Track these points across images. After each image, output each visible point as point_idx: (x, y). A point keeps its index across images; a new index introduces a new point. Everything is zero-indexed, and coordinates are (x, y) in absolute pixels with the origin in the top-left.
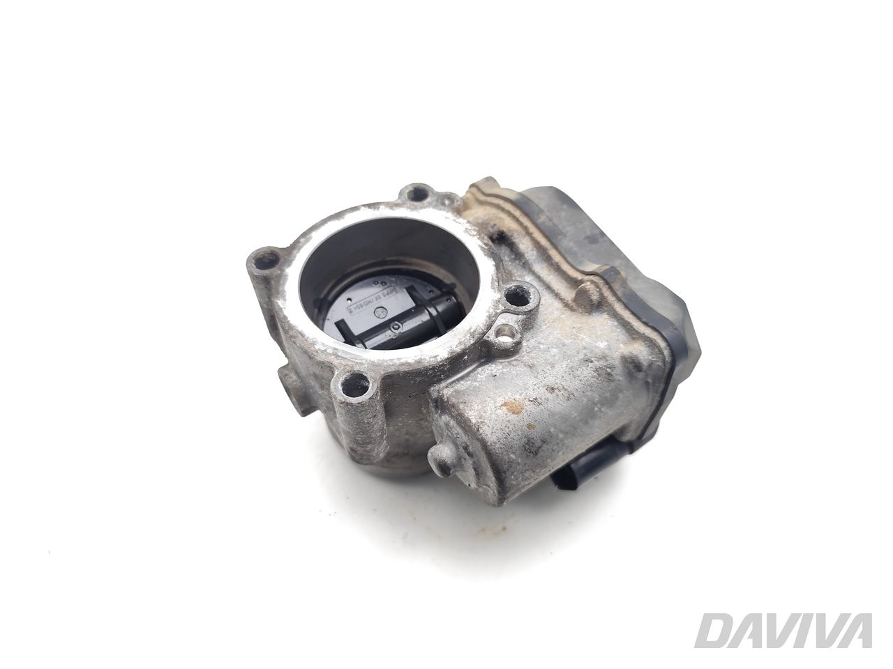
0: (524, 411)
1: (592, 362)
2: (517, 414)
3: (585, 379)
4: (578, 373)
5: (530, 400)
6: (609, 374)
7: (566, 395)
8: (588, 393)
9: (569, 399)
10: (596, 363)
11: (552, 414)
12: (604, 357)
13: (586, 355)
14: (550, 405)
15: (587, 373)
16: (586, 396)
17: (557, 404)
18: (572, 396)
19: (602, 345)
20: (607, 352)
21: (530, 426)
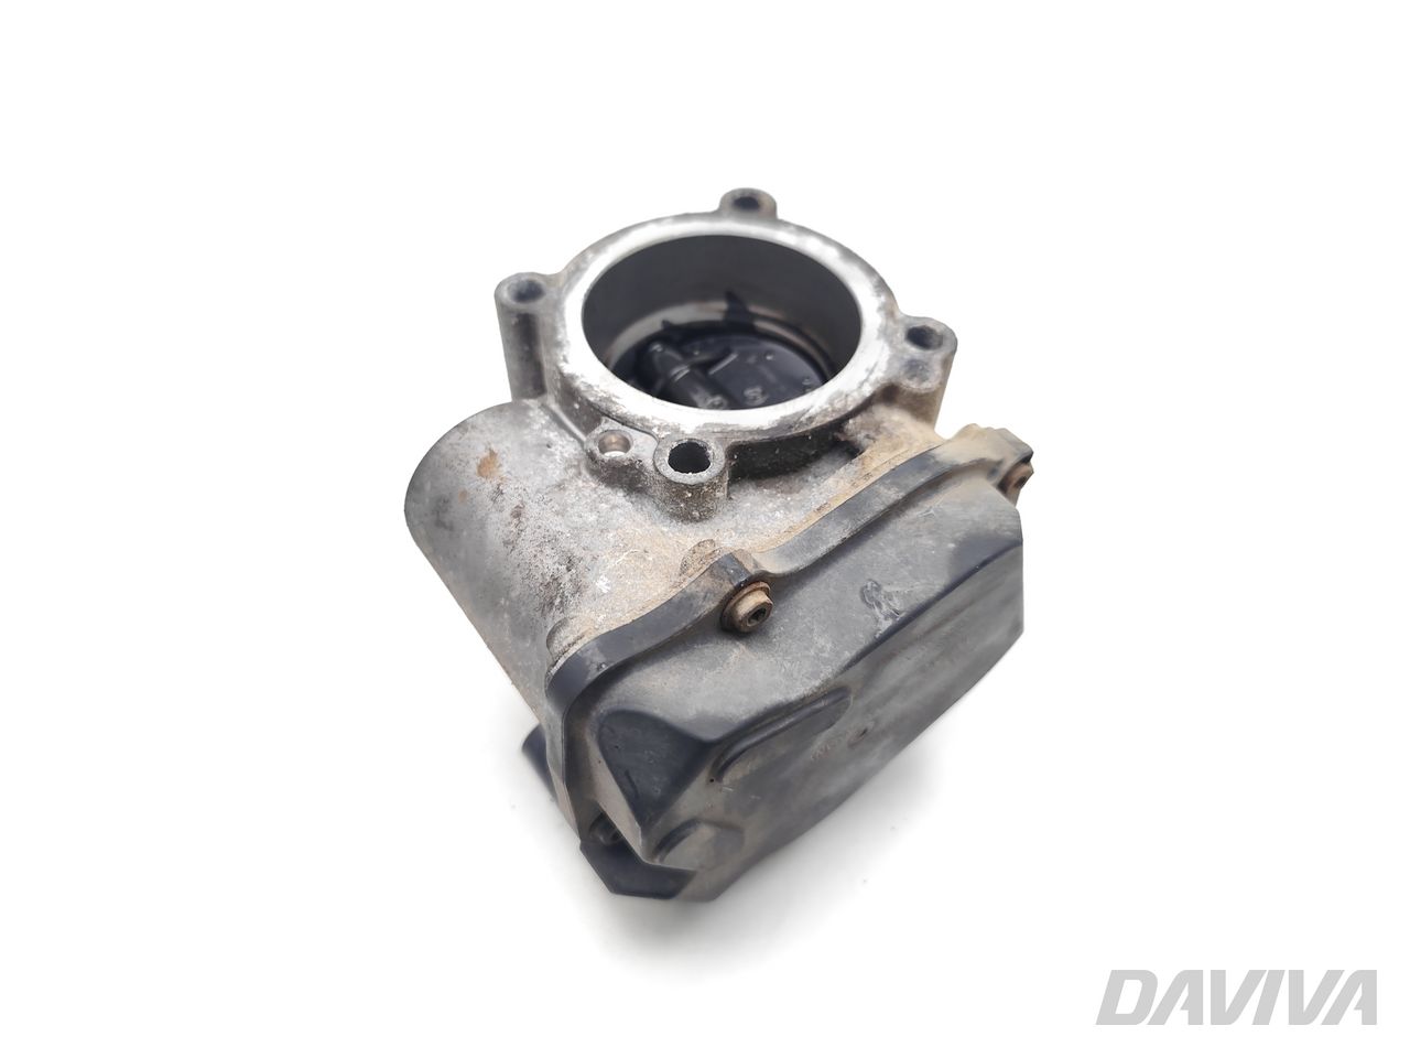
0: (483, 480)
1: (569, 569)
2: (479, 472)
3: (538, 563)
4: (548, 550)
5: (499, 485)
6: (552, 603)
7: (511, 538)
8: (518, 576)
9: (506, 543)
10: (567, 577)
11: (482, 525)
12: (578, 589)
13: (581, 559)
14: (494, 517)
15: (550, 564)
16: (514, 573)
17: (497, 526)
18: (510, 547)
19: (602, 585)
20: (589, 592)
21: (464, 494)
